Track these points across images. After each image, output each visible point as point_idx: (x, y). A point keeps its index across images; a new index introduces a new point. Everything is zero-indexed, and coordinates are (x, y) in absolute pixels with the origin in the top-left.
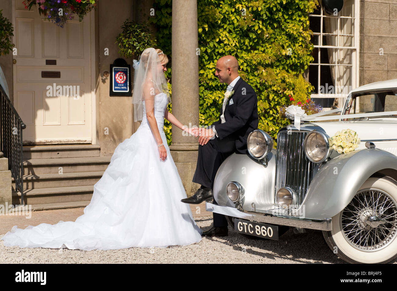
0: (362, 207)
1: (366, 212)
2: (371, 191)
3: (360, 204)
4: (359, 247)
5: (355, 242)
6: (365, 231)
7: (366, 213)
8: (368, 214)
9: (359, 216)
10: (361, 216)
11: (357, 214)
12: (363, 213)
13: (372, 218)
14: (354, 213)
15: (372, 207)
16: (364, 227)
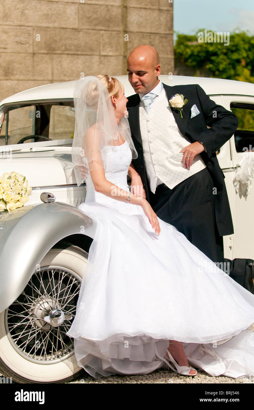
0: (37, 296)
1: (43, 303)
2: (51, 269)
3: (34, 291)
4: (33, 357)
5: (27, 351)
6: (42, 333)
7: (42, 305)
8: (46, 306)
9: (32, 310)
10: (36, 309)
11: (30, 308)
12: (39, 305)
13: (53, 312)
14: (25, 306)
15: (51, 295)
16: (41, 326)
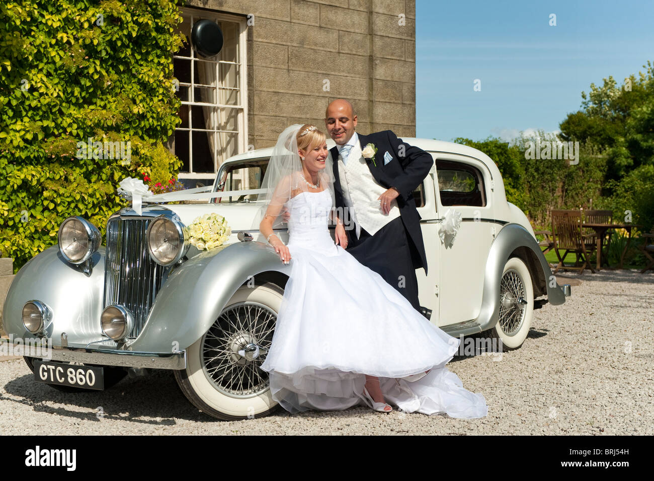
0: (233, 331)
1: (240, 338)
2: (247, 305)
3: (231, 327)
4: (229, 392)
5: (223, 385)
6: (239, 367)
7: (239, 340)
8: (242, 340)
9: (229, 344)
10: (232, 344)
11: (226, 342)
12: (235, 339)
13: (248, 346)
14: (222, 341)
15: (248, 331)
16: (236, 360)
